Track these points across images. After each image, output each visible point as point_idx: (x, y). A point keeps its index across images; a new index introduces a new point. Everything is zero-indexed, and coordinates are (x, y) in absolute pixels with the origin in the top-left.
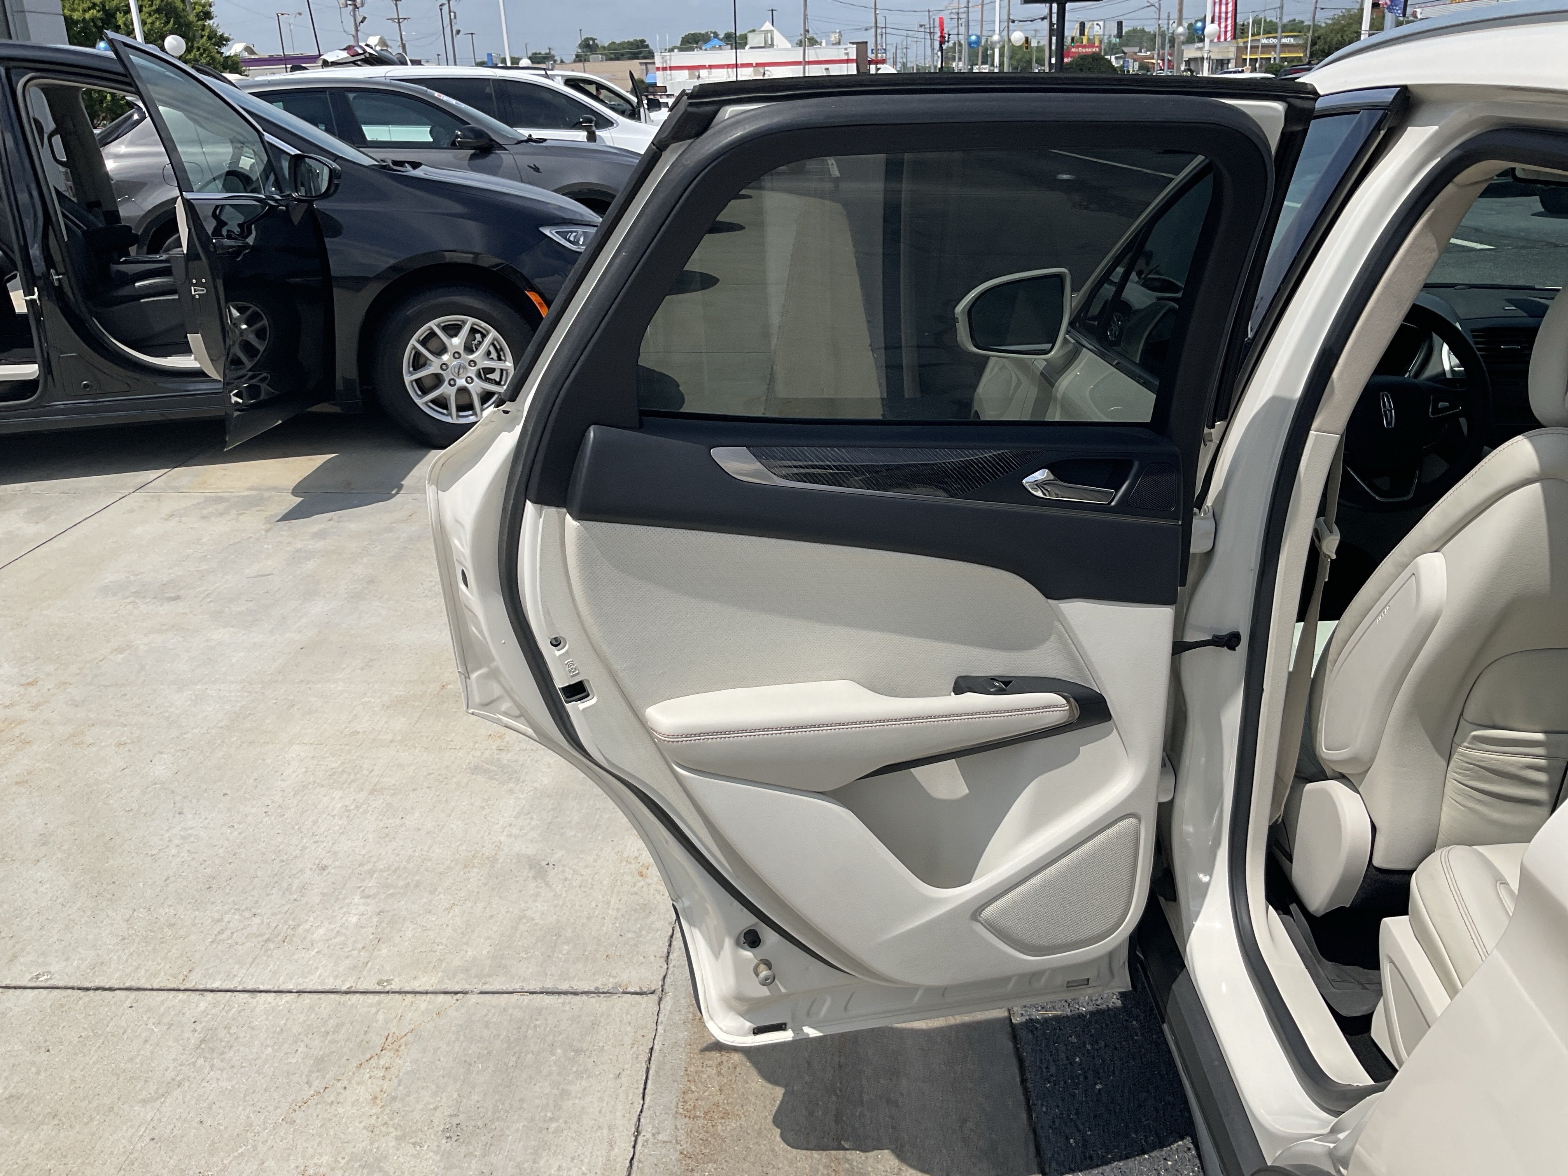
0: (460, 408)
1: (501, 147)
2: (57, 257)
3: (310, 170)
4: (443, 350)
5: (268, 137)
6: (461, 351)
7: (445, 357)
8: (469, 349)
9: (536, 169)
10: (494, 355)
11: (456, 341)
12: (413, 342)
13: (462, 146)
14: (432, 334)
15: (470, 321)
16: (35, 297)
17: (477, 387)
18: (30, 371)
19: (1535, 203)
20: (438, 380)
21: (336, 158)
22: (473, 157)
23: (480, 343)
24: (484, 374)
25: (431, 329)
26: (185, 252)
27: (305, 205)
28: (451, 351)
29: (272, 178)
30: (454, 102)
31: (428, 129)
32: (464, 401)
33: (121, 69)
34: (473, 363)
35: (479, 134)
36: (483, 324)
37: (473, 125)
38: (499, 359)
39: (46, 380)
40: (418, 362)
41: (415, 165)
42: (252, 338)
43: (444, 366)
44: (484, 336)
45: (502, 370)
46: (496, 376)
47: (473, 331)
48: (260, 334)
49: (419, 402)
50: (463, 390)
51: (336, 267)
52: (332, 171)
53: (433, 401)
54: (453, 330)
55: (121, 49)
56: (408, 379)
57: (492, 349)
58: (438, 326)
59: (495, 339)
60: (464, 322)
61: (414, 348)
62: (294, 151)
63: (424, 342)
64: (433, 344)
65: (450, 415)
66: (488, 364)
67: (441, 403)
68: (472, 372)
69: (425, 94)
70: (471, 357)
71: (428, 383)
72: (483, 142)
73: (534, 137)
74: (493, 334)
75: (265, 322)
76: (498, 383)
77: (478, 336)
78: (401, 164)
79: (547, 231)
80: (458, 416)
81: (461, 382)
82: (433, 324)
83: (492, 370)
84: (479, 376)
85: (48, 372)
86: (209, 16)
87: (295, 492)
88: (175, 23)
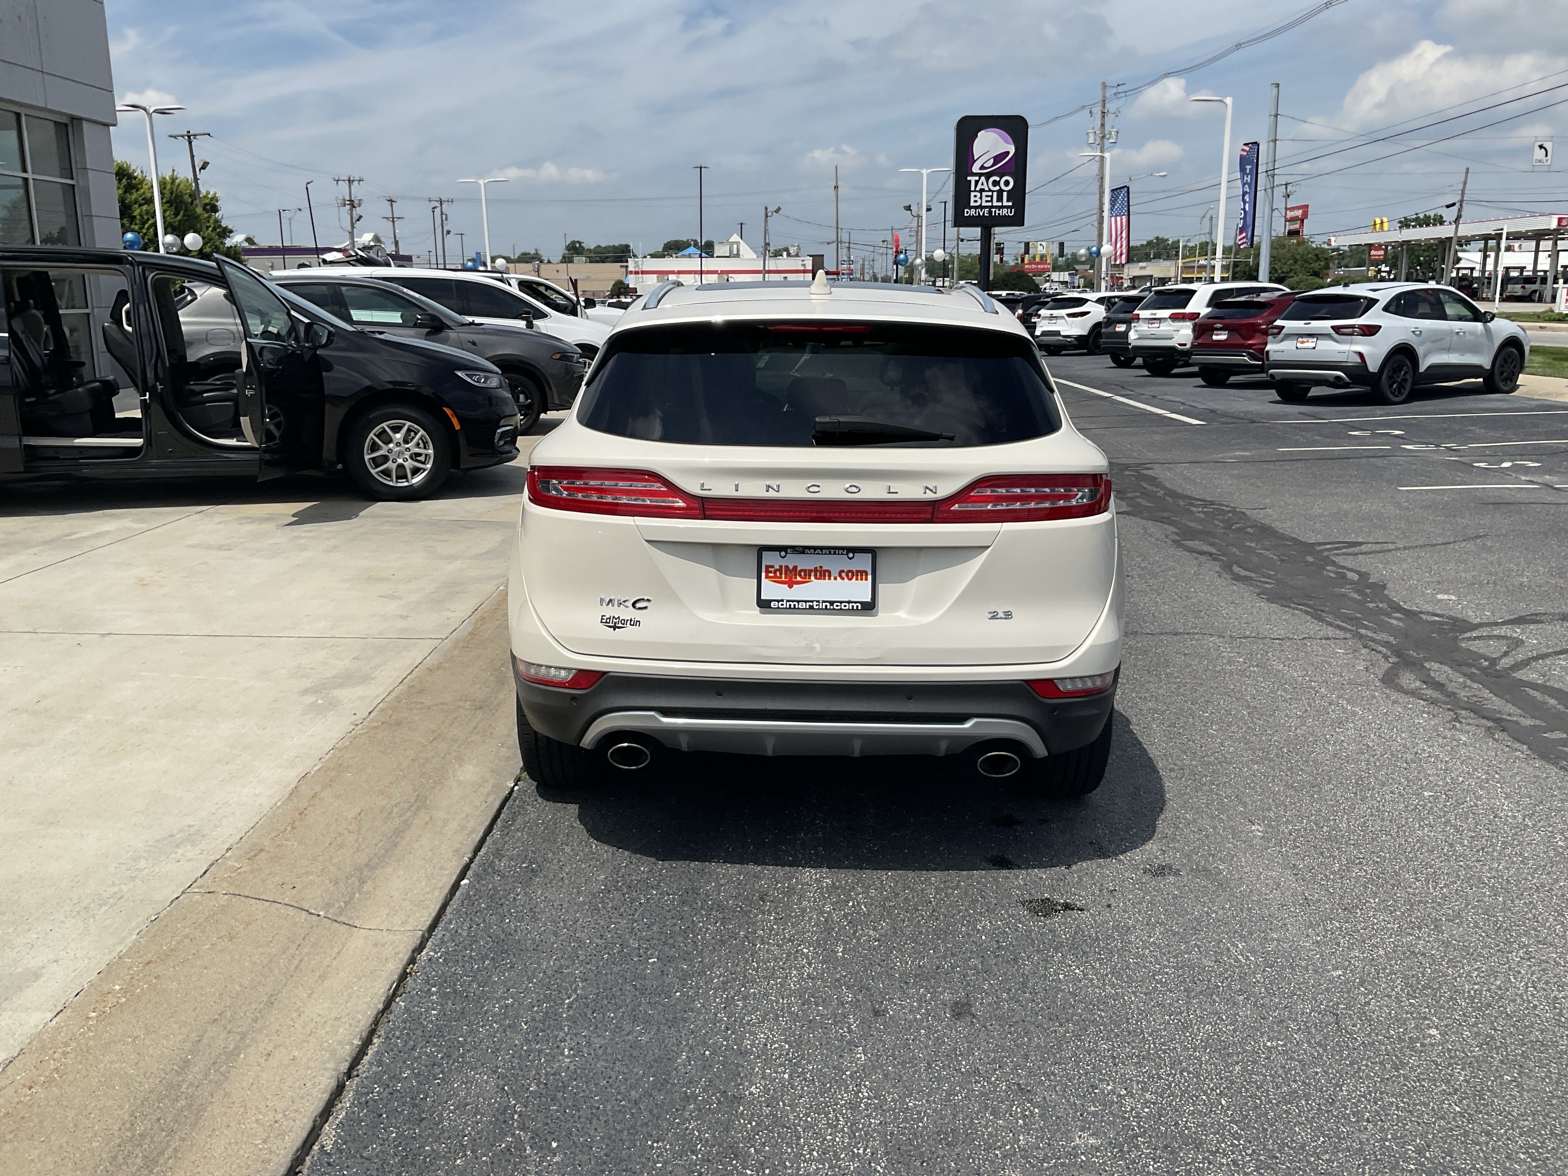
0: (398, 478)
1: (449, 328)
2: (161, 374)
3: (316, 333)
4: (391, 441)
5: (293, 313)
6: (401, 442)
7: (391, 445)
8: (406, 441)
9: (474, 343)
10: (422, 445)
11: (398, 436)
12: (371, 435)
13: (421, 326)
14: (384, 431)
15: (408, 424)
16: (147, 397)
17: (409, 464)
18: (139, 442)
19: (1273, 394)
20: (385, 459)
21: (332, 325)
22: (428, 334)
23: (413, 438)
24: (415, 456)
25: (383, 428)
26: (244, 370)
27: (312, 352)
28: (395, 442)
29: (293, 335)
30: (417, 295)
31: (399, 314)
32: (401, 473)
34: (408, 449)
35: (434, 318)
36: (416, 426)
37: (430, 312)
38: (425, 448)
39: (147, 450)
40: (374, 447)
41: (381, 333)
42: (272, 428)
43: (390, 451)
44: (416, 434)
45: (426, 455)
46: (422, 458)
47: (409, 430)
48: (278, 426)
49: (373, 472)
50: (401, 466)
51: (329, 388)
52: (330, 332)
53: (383, 472)
54: (396, 429)
55: (221, 264)
56: (367, 457)
57: (420, 442)
58: (388, 426)
59: (422, 436)
60: (404, 425)
61: (372, 439)
62: (307, 321)
63: (378, 436)
64: (384, 436)
65: (392, 481)
66: (417, 450)
67: (387, 473)
68: (407, 455)
69: (397, 289)
70: (407, 446)
71: (379, 461)
72: (436, 323)
73: (476, 322)
74: (422, 432)
75: (282, 418)
76: (423, 463)
77: (412, 434)
78: (373, 332)
79: (459, 374)
80: (397, 482)
81: (400, 461)
82: (384, 425)
83: (420, 455)
84: (411, 458)
85: (148, 442)
86: (215, 209)
87: (293, 516)
88: (184, 215)
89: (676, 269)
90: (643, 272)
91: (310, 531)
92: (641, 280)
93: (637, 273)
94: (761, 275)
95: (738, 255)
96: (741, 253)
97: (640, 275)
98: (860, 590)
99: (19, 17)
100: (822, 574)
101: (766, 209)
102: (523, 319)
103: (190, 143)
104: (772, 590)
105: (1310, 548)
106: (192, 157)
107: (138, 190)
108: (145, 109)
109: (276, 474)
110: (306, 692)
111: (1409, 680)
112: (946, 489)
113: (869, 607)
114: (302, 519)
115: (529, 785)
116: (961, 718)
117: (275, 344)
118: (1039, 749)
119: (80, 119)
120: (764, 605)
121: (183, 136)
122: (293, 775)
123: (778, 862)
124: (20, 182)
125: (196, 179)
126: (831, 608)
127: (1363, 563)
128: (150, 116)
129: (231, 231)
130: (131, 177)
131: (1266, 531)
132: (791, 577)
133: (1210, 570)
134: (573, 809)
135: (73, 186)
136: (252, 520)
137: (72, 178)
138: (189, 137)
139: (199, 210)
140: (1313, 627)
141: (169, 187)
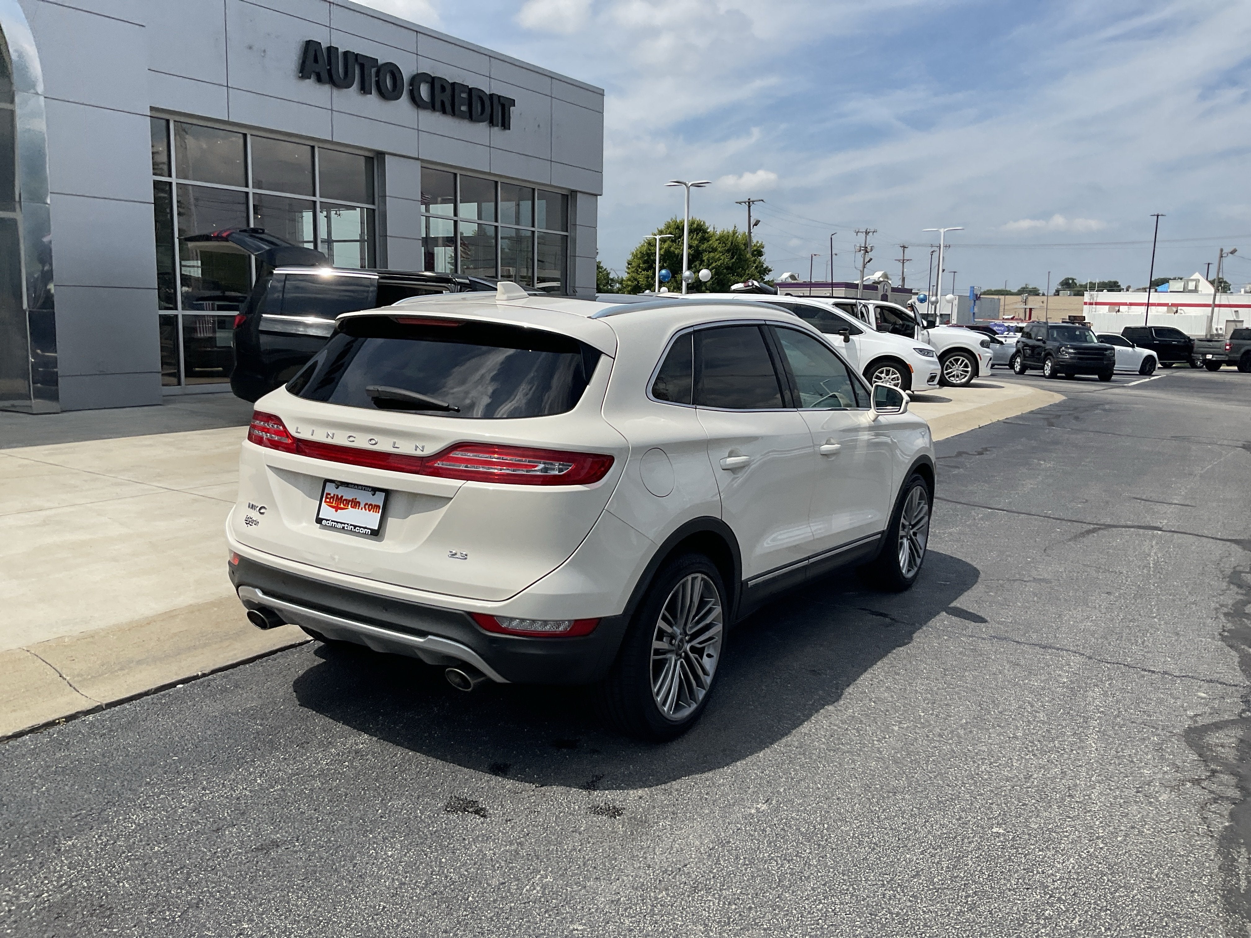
86: (760, 254)
88: (737, 259)
89: (1128, 302)
90: (1097, 304)
92: (1094, 310)
93: (1091, 304)
94: (1210, 308)
95: (1196, 291)
96: (1200, 289)
97: (1094, 306)
98: (372, 520)
100: (355, 504)
101: (1222, 250)
102: (841, 334)
103: (749, 207)
104: (327, 512)
106: (750, 216)
107: (708, 241)
108: (685, 184)
112: (431, 449)
113: (376, 534)
119: (576, 192)
120: (319, 521)
121: (745, 203)
125: (750, 232)
126: (354, 530)
128: (688, 188)
129: (770, 271)
130: (705, 231)
132: (339, 503)
135: (567, 236)
137: (567, 231)
138: (749, 203)
139: (749, 255)
141: (730, 239)
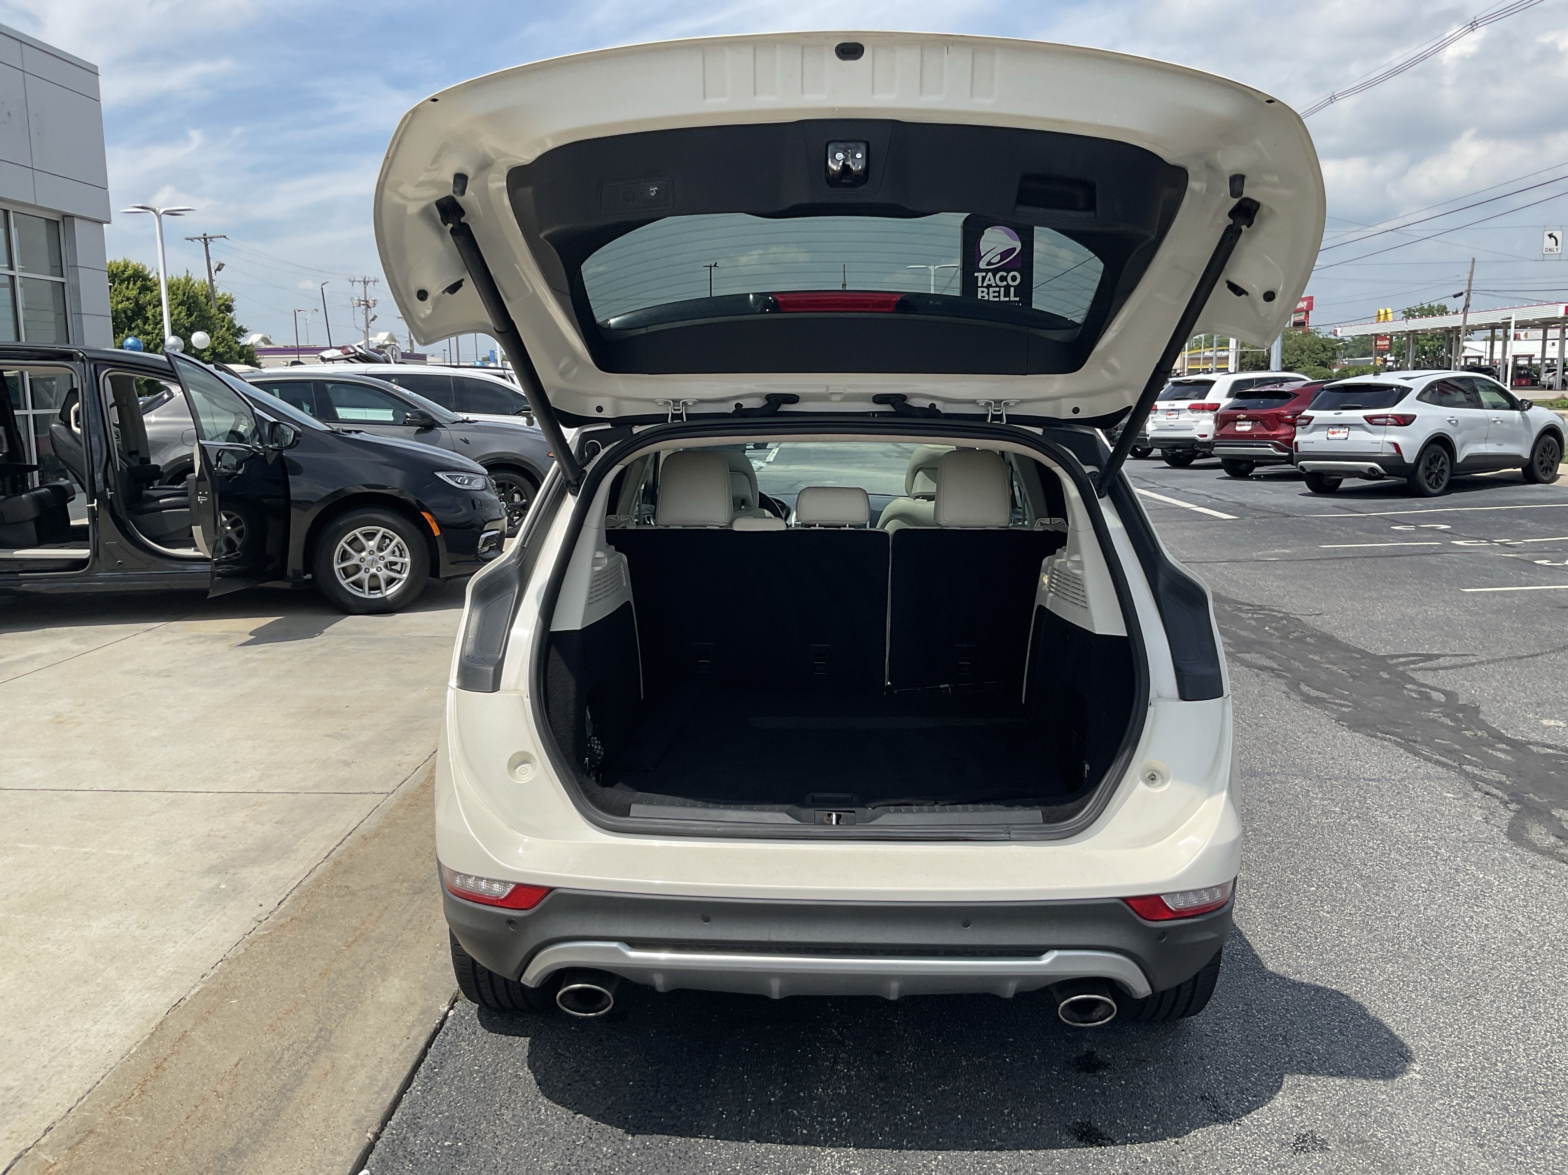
0: (371, 589)
1: (441, 426)
2: (111, 480)
3: (283, 432)
4: (363, 549)
5: (257, 411)
6: (375, 550)
7: (364, 554)
8: (380, 549)
9: (466, 442)
10: (397, 553)
11: (371, 543)
12: (342, 543)
13: (410, 424)
14: (356, 539)
15: (383, 530)
16: (95, 505)
17: (384, 574)
18: (84, 553)
20: (358, 568)
21: (301, 425)
22: (418, 432)
23: (388, 545)
24: (390, 565)
25: (355, 534)
26: (197, 476)
27: (276, 453)
28: (368, 550)
29: (257, 436)
30: (407, 392)
31: (391, 412)
32: (373, 584)
33: (169, 368)
34: (382, 558)
35: (424, 416)
36: (391, 533)
37: (421, 409)
38: (401, 556)
39: (94, 559)
40: (345, 556)
41: (357, 432)
42: (233, 536)
43: (362, 560)
44: (391, 541)
45: (402, 564)
46: (398, 567)
47: (384, 537)
48: (239, 534)
49: (343, 583)
50: (374, 576)
51: (296, 493)
52: (296, 433)
53: (353, 583)
54: (370, 536)
55: (171, 357)
56: (336, 567)
57: (396, 549)
58: (360, 533)
59: (398, 543)
60: (378, 531)
61: (343, 547)
62: (273, 420)
63: (350, 544)
64: (356, 545)
65: (364, 592)
66: (392, 559)
67: (358, 584)
68: (381, 564)
69: (386, 386)
70: (381, 554)
71: (350, 571)
72: (427, 421)
73: (470, 419)
74: (398, 539)
75: (244, 526)
76: (399, 572)
77: (387, 541)
78: (349, 432)
79: (440, 475)
80: (369, 594)
81: (373, 570)
82: (356, 532)
83: (396, 563)
84: (386, 567)
85: (95, 554)
86: (229, 309)
87: (251, 634)
88: (197, 316)
91: (265, 652)
99: (9, 114)
102: (523, 415)
103: (206, 245)
105: (1381, 662)
106: (208, 259)
107: (152, 292)
108: (154, 211)
109: (237, 586)
110: (211, 870)
111: (1538, 833)
114: (260, 637)
115: (469, 1009)
116: (1036, 952)
117: (238, 446)
118: (1141, 987)
119: (72, 217)
121: (199, 239)
122: (161, 1002)
123: (788, 1138)
124: (7, 280)
125: (211, 280)
127: (1448, 680)
128: (159, 217)
129: (245, 331)
130: (145, 278)
131: (1327, 641)
133: (1276, 688)
134: (521, 1044)
135: (63, 283)
136: (202, 639)
137: (62, 276)
138: (205, 239)
139: (214, 311)
140: (1409, 762)
141: (184, 288)
